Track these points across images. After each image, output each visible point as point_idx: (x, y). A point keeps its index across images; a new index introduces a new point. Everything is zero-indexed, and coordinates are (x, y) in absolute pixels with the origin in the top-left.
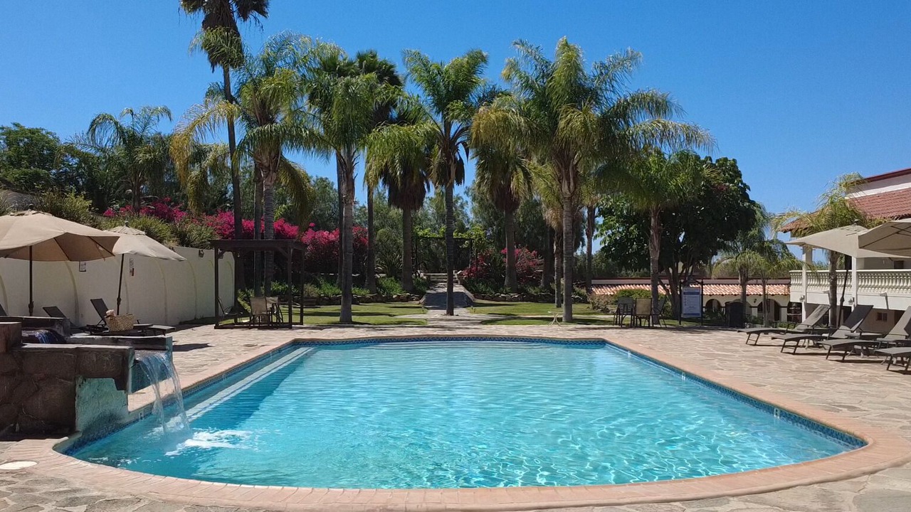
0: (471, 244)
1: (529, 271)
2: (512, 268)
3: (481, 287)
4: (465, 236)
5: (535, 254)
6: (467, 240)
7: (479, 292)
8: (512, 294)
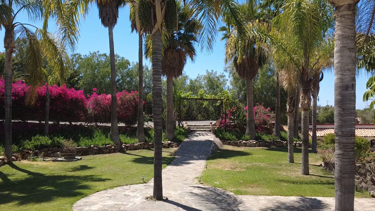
0: (222, 103)
1: (265, 123)
2: (252, 121)
3: (228, 135)
4: (217, 97)
5: (269, 111)
6: (219, 100)
7: (226, 140)
8: (251, 141)
